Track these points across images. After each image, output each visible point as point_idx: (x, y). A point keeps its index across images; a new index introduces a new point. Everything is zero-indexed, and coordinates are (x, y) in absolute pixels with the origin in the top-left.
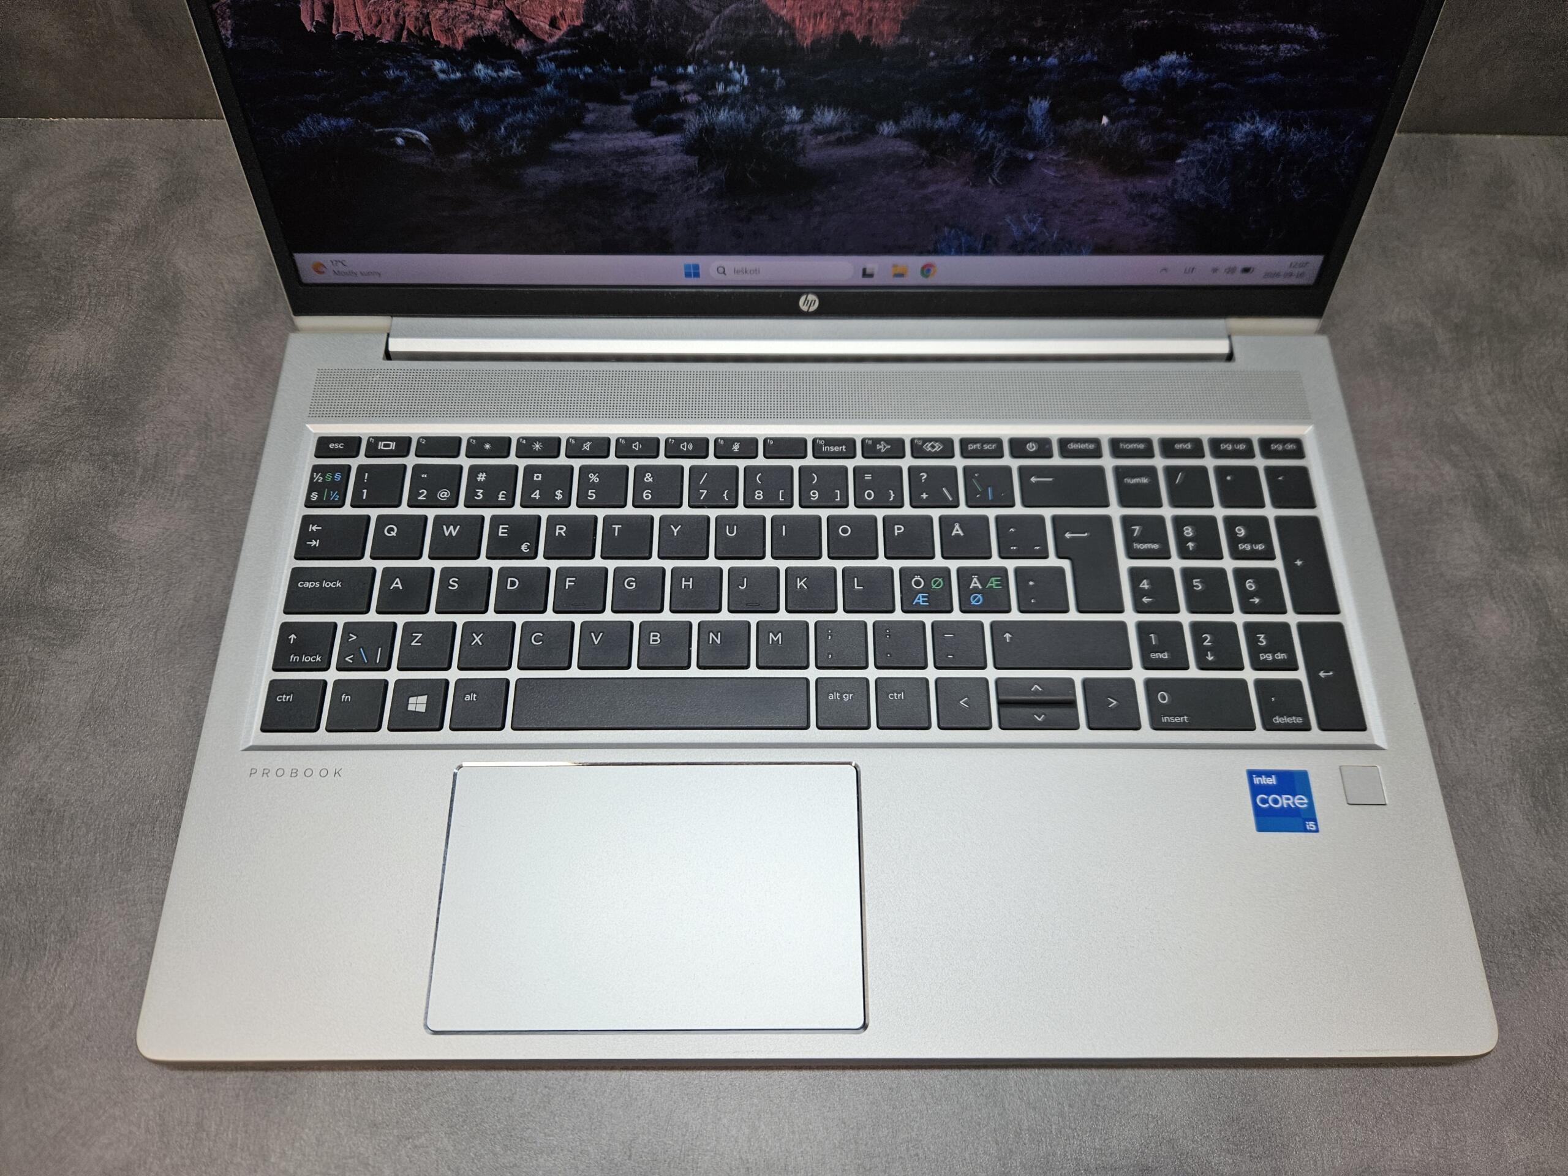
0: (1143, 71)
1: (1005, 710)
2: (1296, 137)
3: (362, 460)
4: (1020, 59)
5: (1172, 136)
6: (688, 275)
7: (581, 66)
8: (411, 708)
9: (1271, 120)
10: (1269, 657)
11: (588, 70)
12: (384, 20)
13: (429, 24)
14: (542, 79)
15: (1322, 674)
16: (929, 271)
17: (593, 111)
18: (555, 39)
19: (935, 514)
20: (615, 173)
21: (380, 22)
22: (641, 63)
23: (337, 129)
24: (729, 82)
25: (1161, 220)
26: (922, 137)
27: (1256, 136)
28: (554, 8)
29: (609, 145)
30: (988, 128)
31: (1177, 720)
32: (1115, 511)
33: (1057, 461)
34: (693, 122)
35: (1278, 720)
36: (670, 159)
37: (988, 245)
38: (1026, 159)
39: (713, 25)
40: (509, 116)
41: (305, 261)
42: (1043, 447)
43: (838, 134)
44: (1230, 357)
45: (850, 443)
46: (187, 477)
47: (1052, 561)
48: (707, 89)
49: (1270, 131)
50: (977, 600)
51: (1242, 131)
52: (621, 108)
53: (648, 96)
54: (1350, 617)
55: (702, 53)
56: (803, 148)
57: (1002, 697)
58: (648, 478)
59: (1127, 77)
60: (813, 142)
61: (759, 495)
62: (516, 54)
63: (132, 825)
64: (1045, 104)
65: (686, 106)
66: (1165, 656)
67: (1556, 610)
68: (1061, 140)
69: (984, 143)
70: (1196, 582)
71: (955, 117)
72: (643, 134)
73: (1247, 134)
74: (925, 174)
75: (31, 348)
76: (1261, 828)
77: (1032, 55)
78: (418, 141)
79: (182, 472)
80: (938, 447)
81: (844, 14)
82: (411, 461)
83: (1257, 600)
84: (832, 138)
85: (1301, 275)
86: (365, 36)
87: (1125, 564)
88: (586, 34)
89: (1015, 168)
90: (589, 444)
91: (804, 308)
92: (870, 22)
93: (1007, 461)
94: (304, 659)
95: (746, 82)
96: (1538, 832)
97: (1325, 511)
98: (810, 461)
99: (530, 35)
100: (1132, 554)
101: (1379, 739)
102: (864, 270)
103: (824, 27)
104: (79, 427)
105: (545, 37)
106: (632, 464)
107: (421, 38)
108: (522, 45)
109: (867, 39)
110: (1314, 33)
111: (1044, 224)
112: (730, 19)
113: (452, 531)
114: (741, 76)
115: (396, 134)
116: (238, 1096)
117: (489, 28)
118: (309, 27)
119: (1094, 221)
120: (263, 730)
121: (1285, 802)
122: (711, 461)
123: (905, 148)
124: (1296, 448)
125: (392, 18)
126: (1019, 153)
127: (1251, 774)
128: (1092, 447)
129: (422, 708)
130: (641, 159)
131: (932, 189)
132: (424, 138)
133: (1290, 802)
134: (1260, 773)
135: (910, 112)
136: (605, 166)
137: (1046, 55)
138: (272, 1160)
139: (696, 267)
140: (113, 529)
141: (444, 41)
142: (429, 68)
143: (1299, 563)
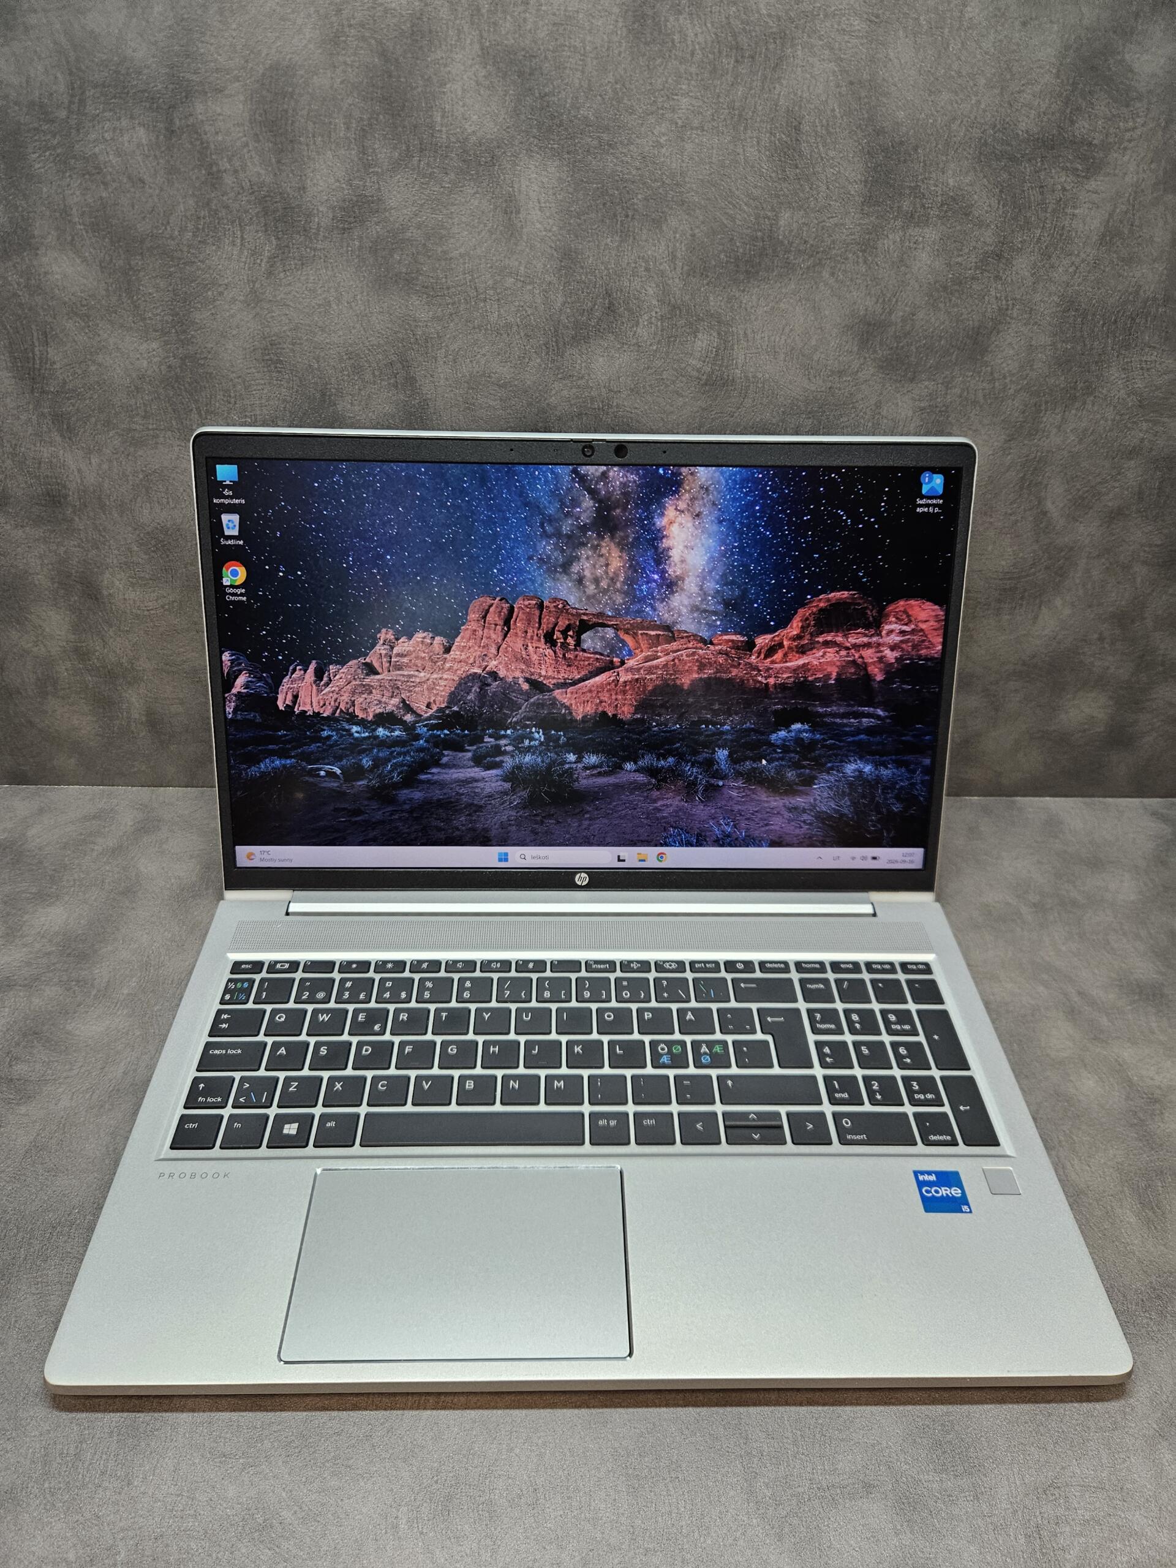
0: (782, 734)
1: (729, 1131)
2: (885, 772)
3: (264, 974)
4: (707, 726)
5: (807, 771)
6: (500, 860)
7: (442, 730)
8: (285, 1131)
9: (867, 762)
10: (922, 1097)
11: (446, 732)
12: (327, 704)
13: (354, 706)
14: (418, 737)
15: (962, 1108)
16: (662, 857)
17: (448, 755)
18: (428, 714)
19: (674, 1007)
20: (458, 793)
21: (324, 705)
22: (479, 728)
23: (284, 766)
24: (532, 739)
25: (810, 824)
26: (652, 772)
27: (860, 772)
28: (430, 698)
29: (455, 776)
30: (693, 766)
31: (859, 1137)
32: (802, 1005)
33: (758, 974)
34: (509, 762)
35: (933, 1138)
36: (493, 785)
37: (700, 840)
38: (718, 785)
39: (523, 708)
40: (395, 758)
41: (242, 851)
42: (748, 966)
43: (599, 770)
44: (874, 915)
45: (612, 963)
46: (128, 995)
47: (759, 1036)
48: (519, 743)
49: (868, 769)
50: (706, 1060)
51: (850, 768)
52: (464, 754)
53: (482, 747)
54: (977, 1071)
55: (516, 723)
56: (578, 778)
57: (727, 1123)
58: (468, 984)
59: (773, 737)
60: (584, 774)
61: (547, 994)
62: (403, 723)
63: (53, 1227)
64: (726, 752)
65: (505, 753)
66: (846, 1095)
67: (1136, 1078)
68: (739, 774)
69: (691, 776)
70: (863, 1048)
71: (671, 760)
72: (477, 769)
73: (855, 770)
74: (655, 794)
75: (26, 917)
76: (928, 1209)
77: (714, 724)
78: (335, 773)
79: (126, 992)
80: (674, 966)
81: (601, 702)
82: (299, 975)
83: (908, 1060)
84: (595, 772)
85: (912, 862)
86: (314, 712)
87: (811, 1038)
88: (447, 712)
89: (711, 790)
90: (426, 964)
91: (579, 883)
92: (616, 706)
93: (723, 974)
94: (209, 1100)
95: (542, 740)
96: (1149, 1228)
97: (951, 1005)
98: (583, 974)
99: (413, 712)
100: (815, 1031)
101: (1009, 1151)
102: (619, 856)
103: (589, 709)
104: (54, 964)
105: (423, 713)
106: (456, 977)
107: (348, 714)
108: (409, 718)
109: (615, 716)
110: (880, 712)
111: (735, 826)
112: (533, 704)
113: (325, 1018)
114: (539, 736)
115: (320, 769)
116: (112, 1432)
117: (389, 708)
118: (281, 708)
119: (767, 825)
120: (172, 1148)
121: (944, 1193)
122: (513, 974)
123: (641, 778)
124: (927, 968)
125: (332, 703)
126: (713, 781)
127: (916, 1173)
128: (785, 967)
129: (294, 1132)
130: (475, 784)
131: (660, 803)
132: (339, 772)
133: (948, 1192)
134: (923, 1173)
135: (643, 757)
136: (451, 789)
137: (722, 725)
138: (136, 1483)
139: (506, 854)
140: (69, 1027)
141: (361, 715)
142: (348, 731)
143: (936, 1037)
